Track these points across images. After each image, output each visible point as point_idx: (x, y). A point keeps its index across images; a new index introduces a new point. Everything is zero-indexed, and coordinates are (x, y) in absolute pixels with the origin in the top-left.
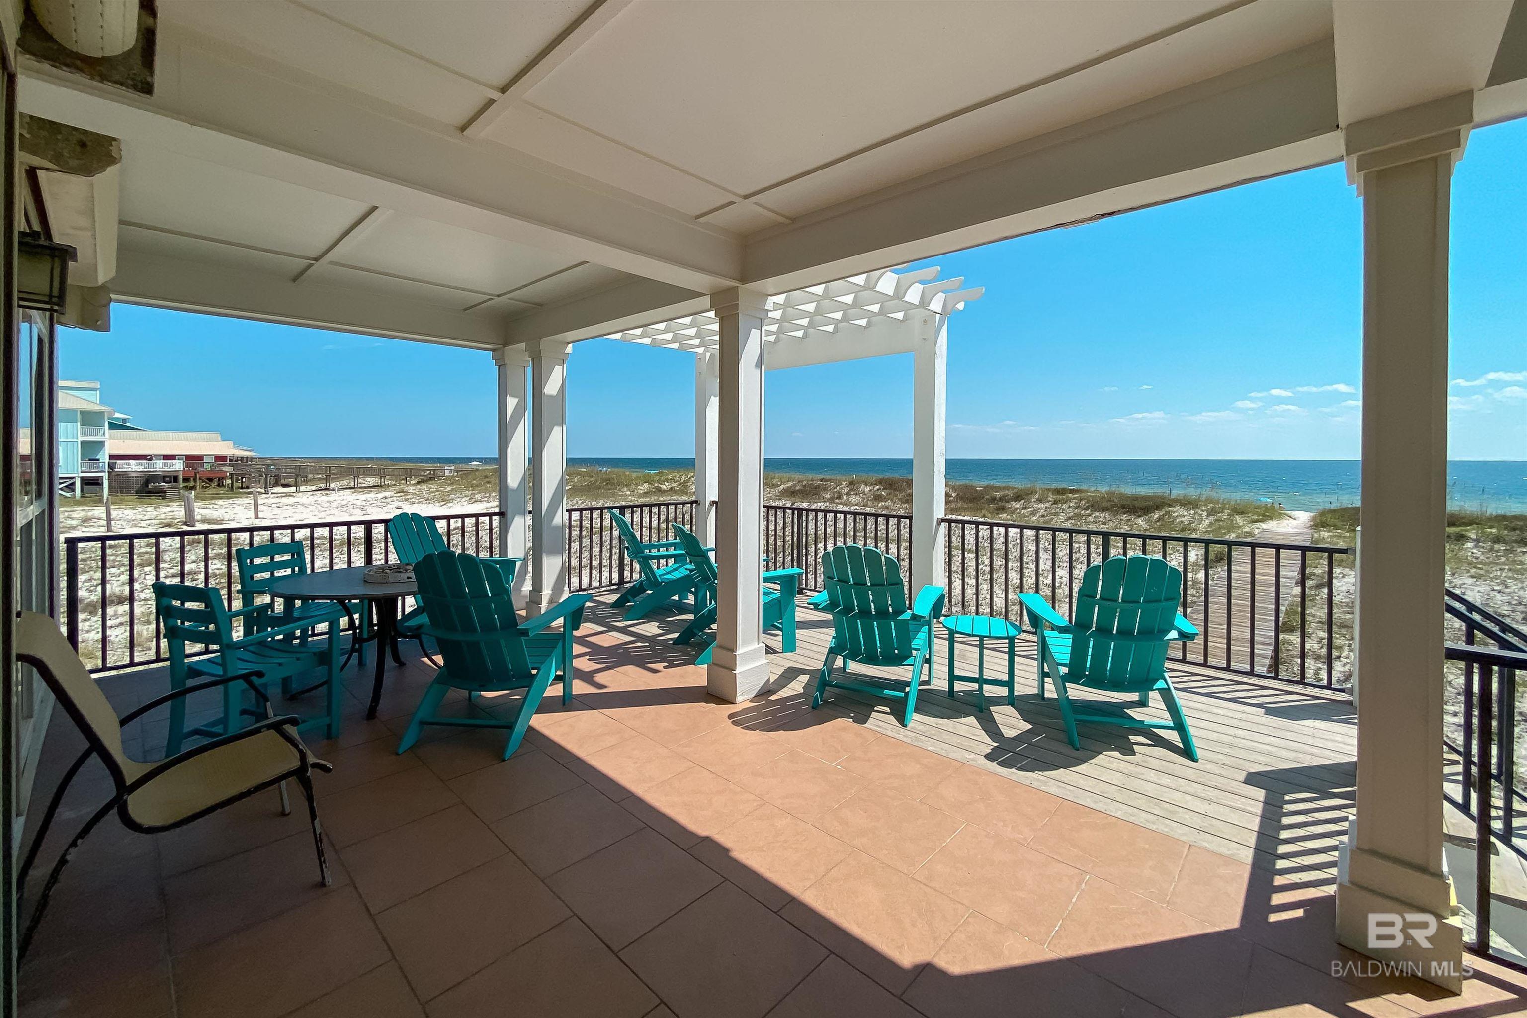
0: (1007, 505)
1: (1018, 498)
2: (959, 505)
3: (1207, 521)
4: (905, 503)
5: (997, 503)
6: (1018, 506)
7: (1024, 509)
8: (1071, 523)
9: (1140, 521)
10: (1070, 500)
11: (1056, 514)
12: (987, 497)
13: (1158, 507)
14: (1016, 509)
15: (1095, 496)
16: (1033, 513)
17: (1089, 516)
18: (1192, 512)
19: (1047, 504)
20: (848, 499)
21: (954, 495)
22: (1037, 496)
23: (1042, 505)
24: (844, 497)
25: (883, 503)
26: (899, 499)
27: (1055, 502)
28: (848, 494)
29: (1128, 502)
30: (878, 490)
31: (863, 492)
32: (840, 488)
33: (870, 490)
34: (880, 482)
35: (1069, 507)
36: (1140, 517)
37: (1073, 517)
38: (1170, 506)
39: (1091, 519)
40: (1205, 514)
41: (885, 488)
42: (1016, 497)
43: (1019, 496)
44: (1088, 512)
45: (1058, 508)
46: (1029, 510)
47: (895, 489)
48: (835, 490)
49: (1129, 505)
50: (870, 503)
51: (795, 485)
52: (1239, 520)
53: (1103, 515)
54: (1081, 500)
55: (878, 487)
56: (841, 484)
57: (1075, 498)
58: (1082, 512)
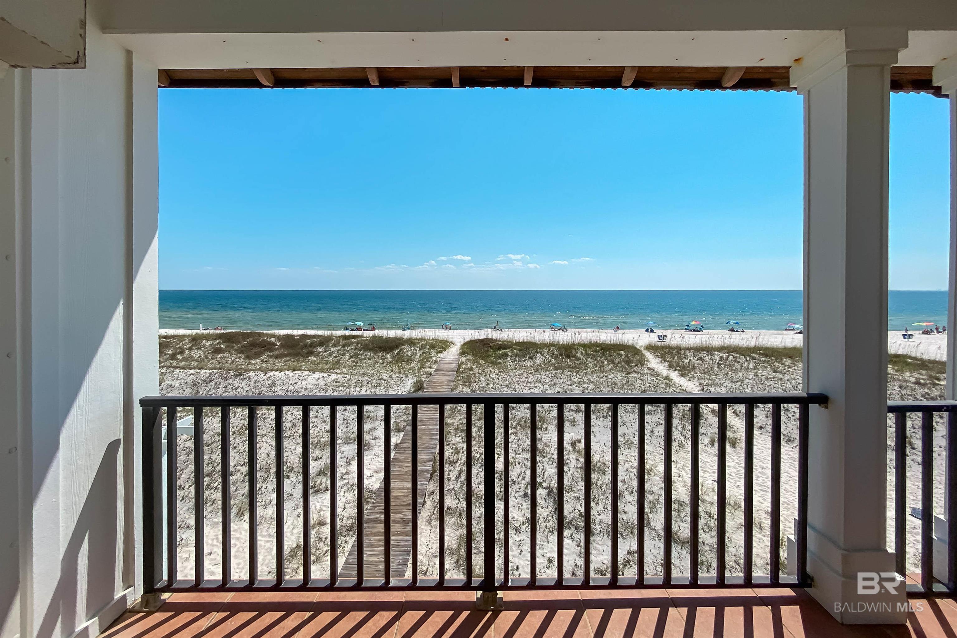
0: (314, 350)
1: (321, 344)
2: (281, 352)
4: (240, 353)
5: (308, 349)
6: (321, 350)
7: (325, 352)
8: (352, 361)
9: (388, 356)
10: (351, 344)
11: (344, 355)
12: (302, 344)
13: (397, 347)
14: (320, 352)
15: (366, 340)
16: (330, 355)
17: (362, 355)
18: (413, 348)
19: (339, 348)
20: (190, 354)
21: (278, 344)
22: (333, 342)
23: (336, 349)
24: (187, 352)
25: (221, 355)
26: (236, 350)
27: (344, 346)
28: (190, 349)
29: (382, 344)
30: (218, 343)
31: (204, 346)
33: (211, 345)
34: (220, 336)
35: (351, 349)
36: (388, 353)
37: (353, 356)
38: (403, 345)
39: (363, 357)
40: (418, 349)
41: (224, 342)
42: (321, 343)
43: (322, 343)
45: (345, 350)
46: (328, 352)
47: (233, 343)
48: (178, 346)
49: (382, 346)
50: (210, 356)
52: (433, 352)
53: (369, 354)
54: (358, 344)
55: (218, 341)
56: (184, 340)
57: (355, 342)
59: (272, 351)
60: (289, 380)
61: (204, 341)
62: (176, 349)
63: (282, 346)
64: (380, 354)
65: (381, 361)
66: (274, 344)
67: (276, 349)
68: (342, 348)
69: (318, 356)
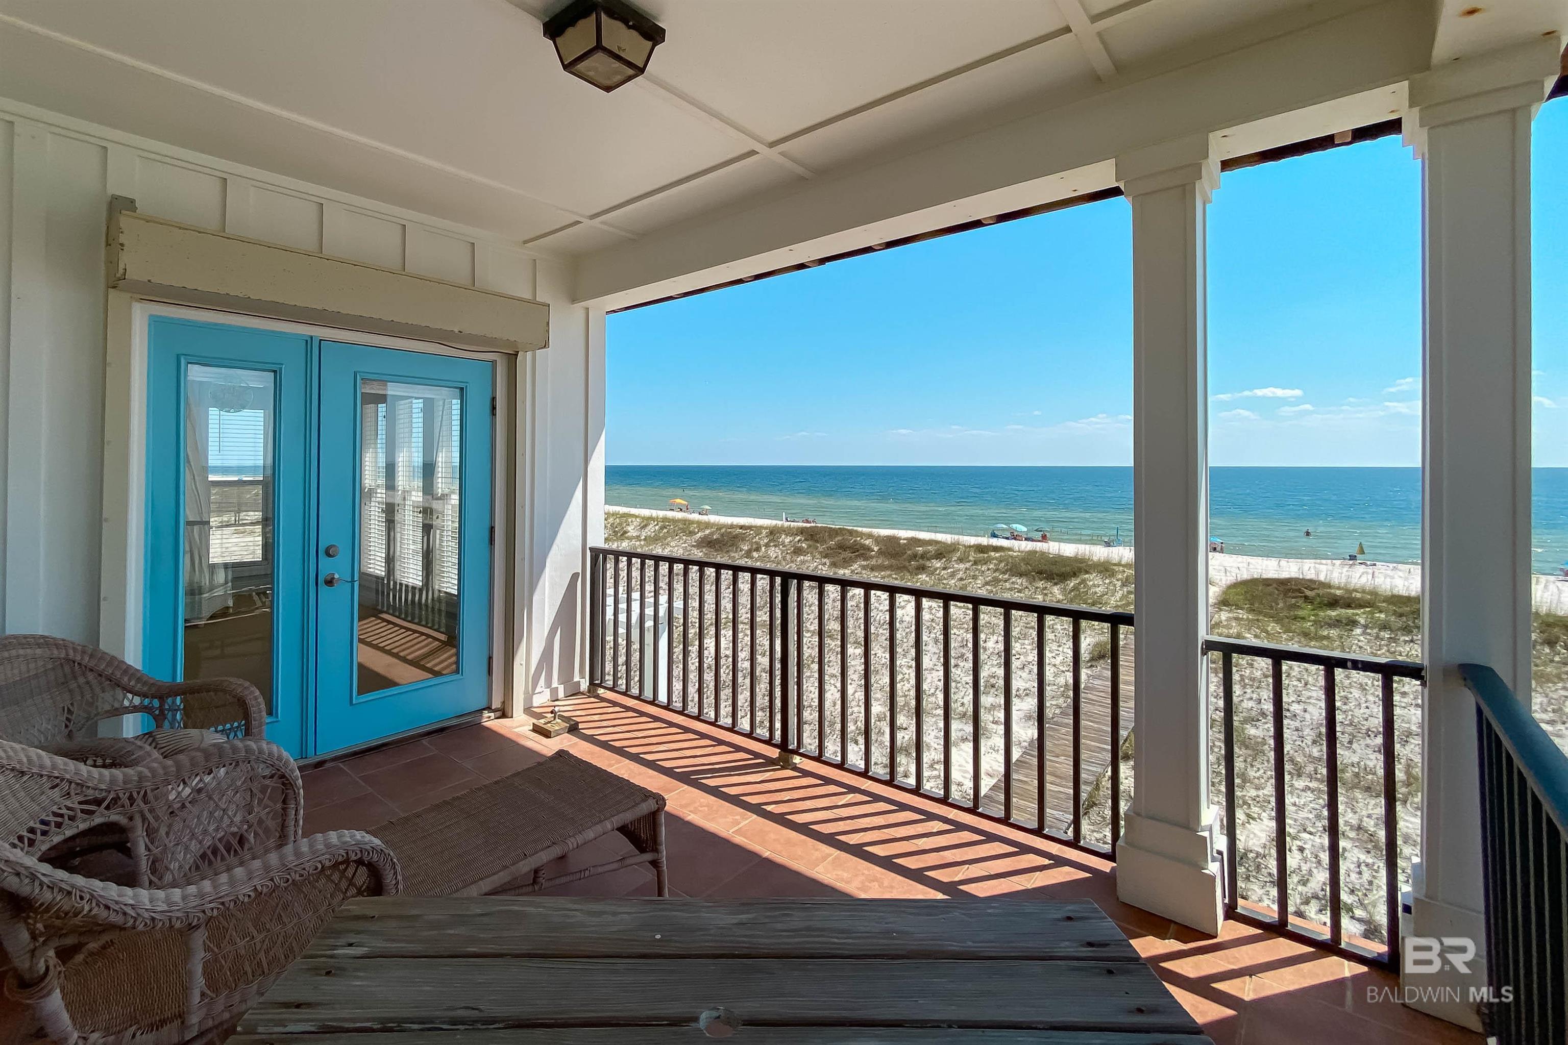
0: (928, 564)
1: (939, 556)
2: (880, 561)
3: (1121, 592)
4: (825, 557)
5: (918, 561)
6: (938, 565)
7: (944, 569)
9: (1056, 590)
10: (989, 560)
11: (975, 577)
12: (909, 552)
13: (1075, 575)
14: (936, 569)
15: (1017, 557)
16: (953, 575)
17: (1006, 581)
18: (1107, 581)
19: (968, 565)
20: (766, 551)
21: (876, 549)
22: (958, 554)
23: (962, 566)
24: (763, 548)
25: (802, 557)
26: (821, 553)
27: (975, 563)
28: (767, 545)
29: (1046, 567)
30: (799, 541)
31: (783, 543)
32: (759, 539)
33: (791, 542)
34: (802, 531)
35: (988, 569)
36: (1056, 584)
37: (990, 581)
38: (1087, 572)
39: (1008, 585)
40: (1119, 583)
41: (806, 540)
43: (941, 554)
44: (1006, 576)
45: (977, 570)
46: (949, 571)
47: (817, 541)
48: (754, 541)
49: (1046, 571)
50: (788, 557)
51: (712, 534)
53: (1019, 581)
54: (1001, 561)
55: (799, 538)
57: (996, 558)
58: (1000, 577)
59: (866, 559)
60: (880, 604)
61: (783, 536)
62: (752, 544)
63: (880, 552)
64: (1041, 584)
65: (1040, 597)
66: (870, 549)
67: (872, 557)
68: (972, 565)
69: (932, 574)
